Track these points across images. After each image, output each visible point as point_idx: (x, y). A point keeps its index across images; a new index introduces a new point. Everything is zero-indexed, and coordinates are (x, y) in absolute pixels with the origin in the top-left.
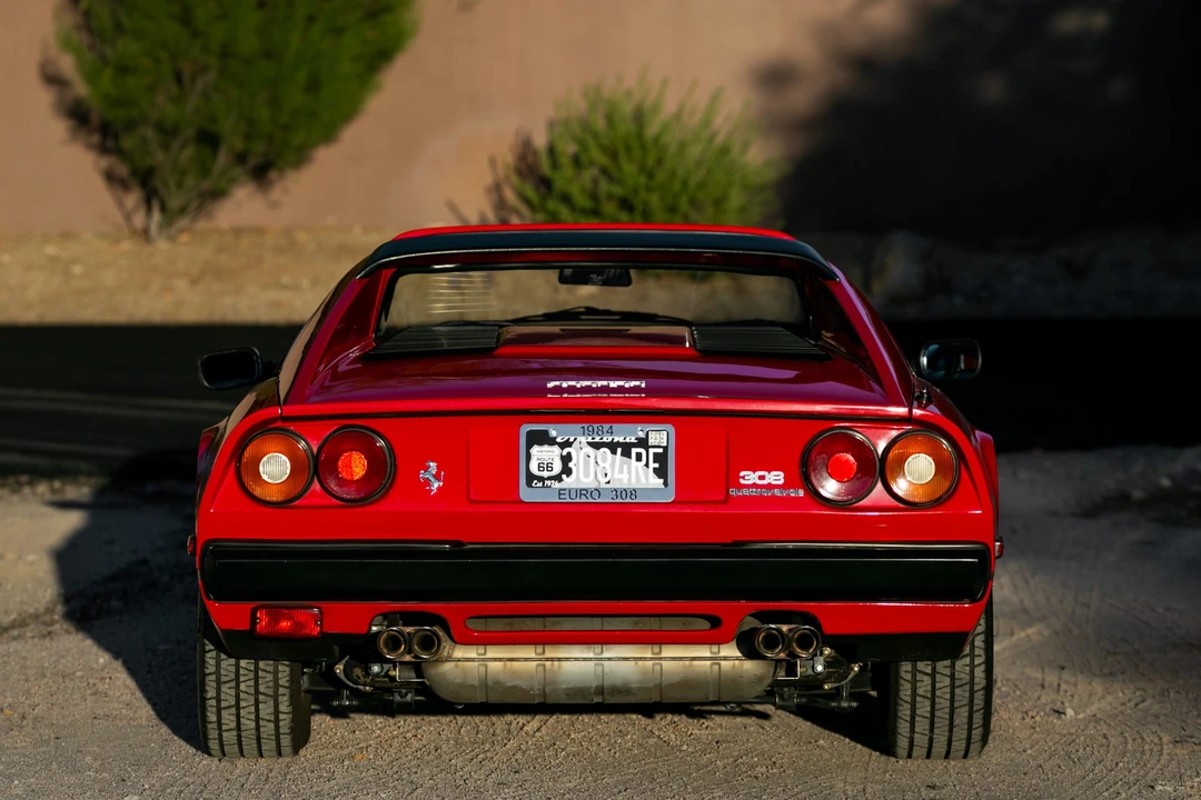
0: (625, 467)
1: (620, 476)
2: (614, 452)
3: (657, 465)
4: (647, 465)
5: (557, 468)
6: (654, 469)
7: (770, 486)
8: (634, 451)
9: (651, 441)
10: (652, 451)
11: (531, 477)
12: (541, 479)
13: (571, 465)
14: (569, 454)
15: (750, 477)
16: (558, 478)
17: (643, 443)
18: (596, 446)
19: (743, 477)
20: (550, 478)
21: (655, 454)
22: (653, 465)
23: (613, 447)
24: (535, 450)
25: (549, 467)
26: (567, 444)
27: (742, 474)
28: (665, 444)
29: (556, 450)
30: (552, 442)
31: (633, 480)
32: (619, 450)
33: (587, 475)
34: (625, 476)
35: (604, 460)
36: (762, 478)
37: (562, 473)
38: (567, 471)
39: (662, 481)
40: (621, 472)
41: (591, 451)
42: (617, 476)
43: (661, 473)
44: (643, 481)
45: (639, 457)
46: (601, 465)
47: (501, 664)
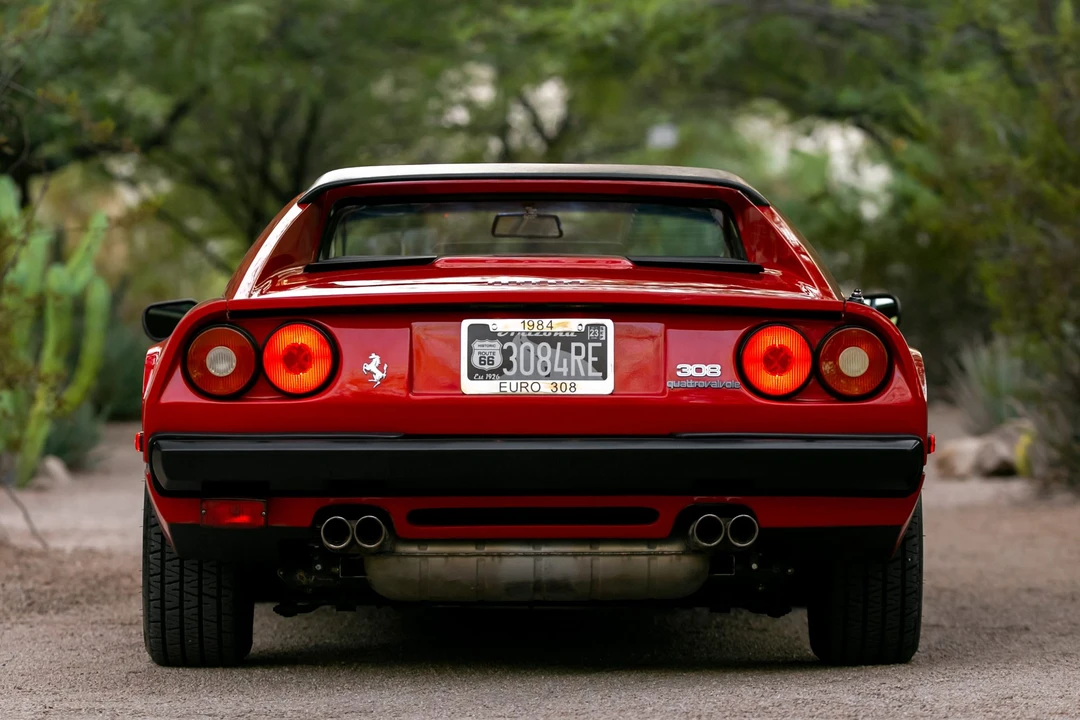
0: (565, 361)
1: (560, 370)
2: (554, 347)
3: (596, 359)
4: (586, 359)
5: (498, 360)
6: (594, 362)
7: (708, 378)
8: (574, 345)
9: (590, 336)
10: (591, 345)
11: (472, 371)
12: (483, 372)
13: (512, 358)
14: (510, 348)
15: (690, 370)
16: (498, 371)
17: (582, 337)
18: (536, 340)
19: (680, 370)
20: (491, 371)
21: (593, 347)
23: (552, 341)
24: (476, 344)
25: (491, 361)
26: (508, 338)
27: (679, 367)
28: (604, 338)
29: (497, 344)
30: (492, 337)
31: (573, 374)
32: (559, 344)
33: (527, 369)
34: (565, 370)
35: (544, 354)
36: (699, 370)
37: (502, 367)
38: (508, 364)
39: (601, 374)
40: (561, 365)
41: (531, 345)
42: (556, 369)
43: (600, 366)
44: (583, 374)
45: (578, 351)
46: (541, 359)
47: (442, 559)
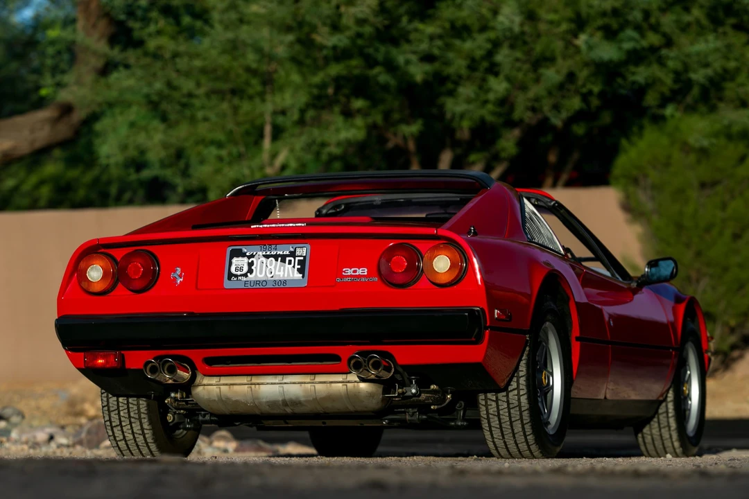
0: (282, 268)
1: (279, 273)
2: (277, 260)
3: (299, 267)
4: (294, 267)
5: (246, 269)
6: (298, 269)
7: (359, 276)
8: (288, 259)
9: (297, 253)
10: (297, 259)
11: (231, 275)
12: (236, 276)
13: (253, 268)
14: (252, 261)
15: (349, 272)
16: (246, 275)
17: (293, 254)
18: (267, 257)
19: (344, 272)
20: (241, 275)
21: (299, 260)
22: (297, 267)
23: (276, 257)
24: (235, 260)
25: (241, 269)
26: (252, 256)
27: (344, 270)
28: (305, 255)
29: (246, 259)
30: (244, 255)
31: (286, 275)
32: (280, 259)
33: (261, 273)
34: (281, 273)
35: (271, 265)
36: (355, 271)
37: (248, 272)
38: (250, 271)
39: (301, 275)
40: (279, 271)
41: (264, 259)
42: (277, 273)
43: (301, 271)
44: (291, 275)
45: (290, 262)
46: (269, 267)
47: (227, 387)
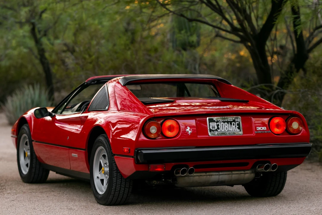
1: (230, 129)
3: (238, 126)
5: (216, 127)
7: (264, 130)
9: (236, 120)
11: (211, 130)
13: (219, 127)
16: (216, 130)
20: (215, 130)
21: (237, 123)
24: (211, 123)
25: (214, 127)
26: (218, 122)
27: (257, 128)
28: (239, 121)
29: (215, 123)
30: (214, 121)
31: (233, 131)
32: (229, 123)
33: (223, 129)
36: (261, 128)
37: (217, 129)
40: (230, 128)
41: (223, 123)
42: (229, 129)
45: (234, 125)
46: (226, 127)
47: (198, 177)
